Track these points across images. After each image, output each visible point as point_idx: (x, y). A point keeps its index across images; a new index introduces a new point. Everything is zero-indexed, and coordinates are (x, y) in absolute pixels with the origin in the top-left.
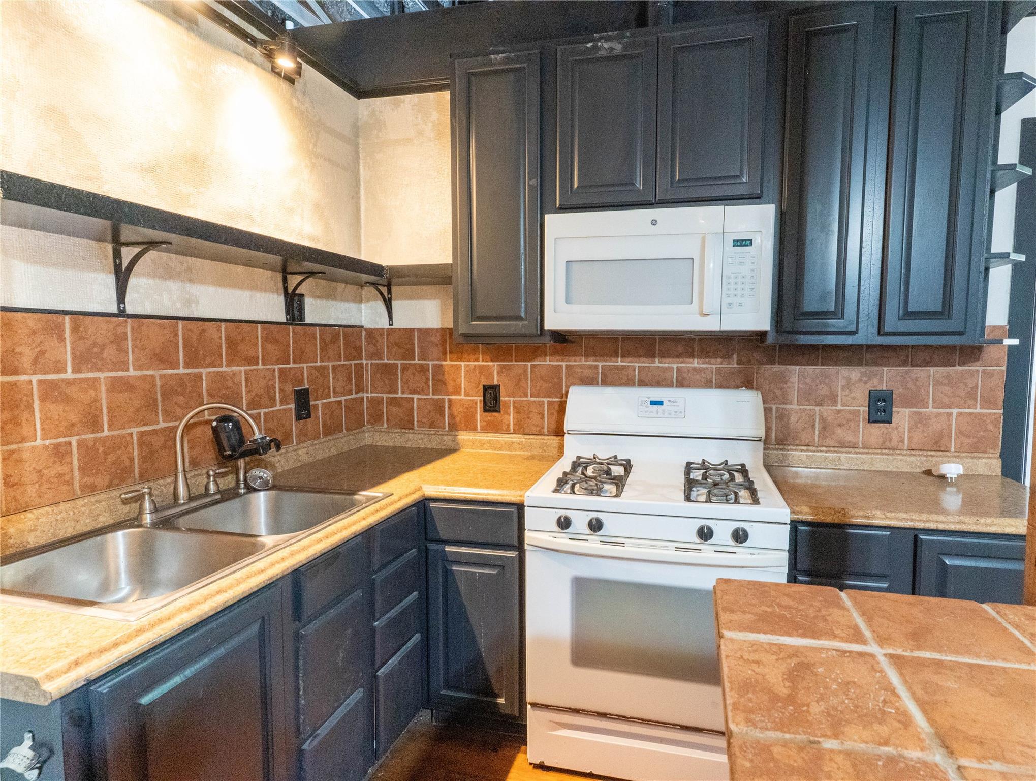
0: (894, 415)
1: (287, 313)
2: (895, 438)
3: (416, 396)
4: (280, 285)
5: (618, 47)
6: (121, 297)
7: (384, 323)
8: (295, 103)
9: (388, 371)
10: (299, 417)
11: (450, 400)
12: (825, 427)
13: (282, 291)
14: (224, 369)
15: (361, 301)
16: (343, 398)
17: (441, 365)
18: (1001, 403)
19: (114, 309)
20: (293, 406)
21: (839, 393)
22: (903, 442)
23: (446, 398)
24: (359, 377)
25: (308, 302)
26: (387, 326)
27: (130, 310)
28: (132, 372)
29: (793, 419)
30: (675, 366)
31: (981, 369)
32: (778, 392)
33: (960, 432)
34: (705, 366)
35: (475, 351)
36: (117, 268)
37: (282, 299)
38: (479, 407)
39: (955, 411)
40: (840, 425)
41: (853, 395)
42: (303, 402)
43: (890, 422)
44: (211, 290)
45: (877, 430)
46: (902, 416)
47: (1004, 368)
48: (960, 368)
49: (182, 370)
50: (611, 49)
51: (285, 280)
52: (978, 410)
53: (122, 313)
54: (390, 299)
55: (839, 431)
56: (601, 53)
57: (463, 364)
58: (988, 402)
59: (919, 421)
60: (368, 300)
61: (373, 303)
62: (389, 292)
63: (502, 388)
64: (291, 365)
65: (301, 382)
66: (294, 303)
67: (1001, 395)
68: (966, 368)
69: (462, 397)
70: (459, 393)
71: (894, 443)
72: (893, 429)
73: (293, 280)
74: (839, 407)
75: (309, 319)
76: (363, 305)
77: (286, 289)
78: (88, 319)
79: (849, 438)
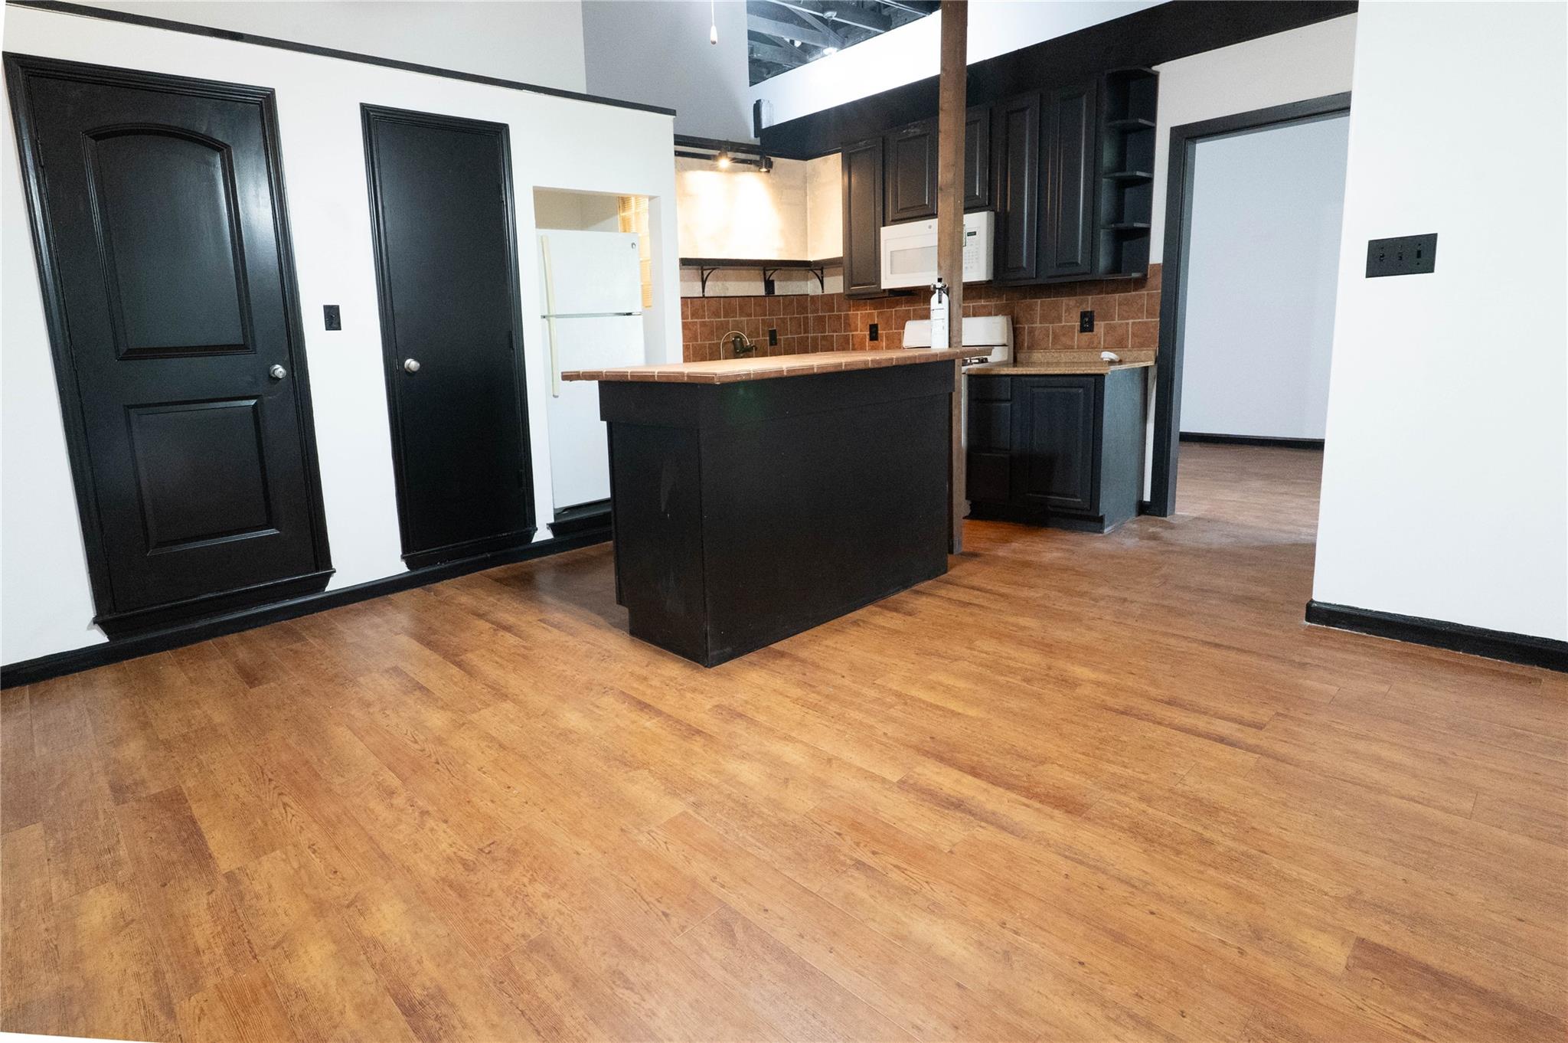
0: (1095, 326)
1: (766, 291)
2: (1096, 341)
3: (835, 334)
4: (762, 276)
5: (918, 131)
6: (703, 291)
7: (819, 292)
8: (770, 181)
9: (821, 319)
10: (771, 344)
11: (852, 335)
12: (1056, 337)
13: (763, 279)
14: (737, 319)
15: (807, 280)
16: (796, 336)
17: (848, 314)
18: (1158, 314)
19: (701, 295)
20: (768, 338)
21: (1063, 315)
22: (1100, 343)
23: (851, 334)
24: (806, 324)
25: (776, 284)
26: (821, 293)
27: (706, 295)
28: (707, 319)
29: (1037, 333)
30: (971, 305)
31: (1146, 293)
32: (1029, 317)
33: (1134, 335)
34: (988, 303)
35: (865, 305)
36: (702, 278)
37: (763, 283)
38: (868, 337)
39: (1131, 321)
40: (1064, 335)
41: (1071, 315)
42: (773, 335)
43: (1092, 331)
44: (733, 283)
45: (1086, 335)
46: (1100, 326)
47: (1160, 291)
48: (1134, 293)
49: (722, 319)
50: (915, 132)
51: (765, 274)
52: (1145, 320)
53: (704, 297)
54: (822, 277)
55: (1064, 339)
56: (910, 135)
57: (859, 312)
58: (1150, 314)
59: (1110, 329)
60: (811, 278)
61: (814, 280)
62: (822, 273)
63: (879, 326)
64: (768, 317)
65: (773, 326)
66: (769, 286)
67: (1158, 308)
68: (1137, 293)
69: (859, 332)
70: (857, 330)
71: (1095, 344)
72: (1094, 335)
73: (768, 273)
74: (1063, 324)
75: (776, 293)
76: (809, 283)
77: (765, 278)
78: (695, 299)
79: (1069, 343)
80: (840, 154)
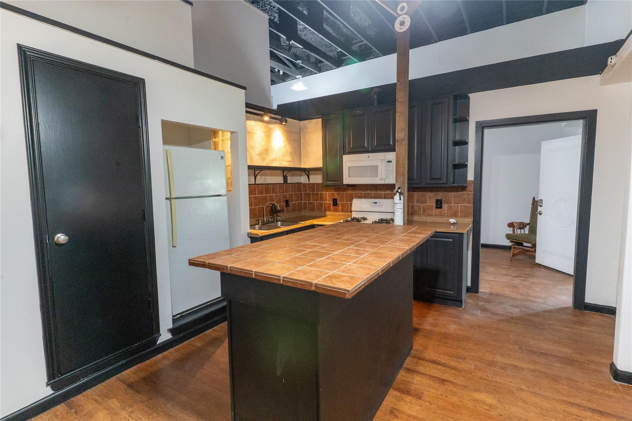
0: (443, 206)
1: (284, 181)
2: (443, 213)
3: (315, 202)
4: (282, 174)
5: (361, 112)
6: (255, 181)
7: (307, 182)
8: (286, 129)
9: (309, 195)
10: (286, 207)
11: (324, 203)
12: (424, 210)
13: (282, 175)
14: (271, 195)
15: (301, 176)
16: (297, 202)
17: (322, 193)
18: (472, 203)
19: (254, 183)
20: (285, 204)
21: (428, 200)
22: (445, 214)
23: (323, 202)
24: (301, 196)
25: (288, 177)
26: (308, 183)
27: (256, 183)
28: (257, 195)
29: (415, 207)
30: (383, 193)
31: (466, 193)
32: (411, 200)
33: (461, 211)
34: (391, 193)
35: (331, 189)
36: (255, 175)
37: (283, 177)
38: (332, 204)
39: (459, 205)
40: (428, 209)
41: (431, 200)
42: (287, 202)
43: (441, 208)
44: (269, 177)
45: (438, 210)
46: (445, 206)
47: (473, 192)
48: (461, 193)
49: (264, 195)
50: (359, 113)
51: (283, 173)
52: (466, 205)
53: (255, 184)
54: (309, 175)
55: (428, 211)
56: (357, 114)
57: (327, 193)
58: (469, 202)
59: (450, 208)
60: (303, 175)
61: (305, 176)
62: (309, 173)
63: (338, 199)
64: (285, 194)
65: (287, 198)
66: (285, 178)
67: (472, 200)
68: (462, 192)
69: (327, 202)
70: (326, 201)
71: (443, 214)
72: (443, 210)
73: (285, 173)
74: (428, 204)
75: (288, 182)
76: (302, 177)
77: (283, 175)
78: (251, 185)
79: (431, 213)
80: (321, 119)
